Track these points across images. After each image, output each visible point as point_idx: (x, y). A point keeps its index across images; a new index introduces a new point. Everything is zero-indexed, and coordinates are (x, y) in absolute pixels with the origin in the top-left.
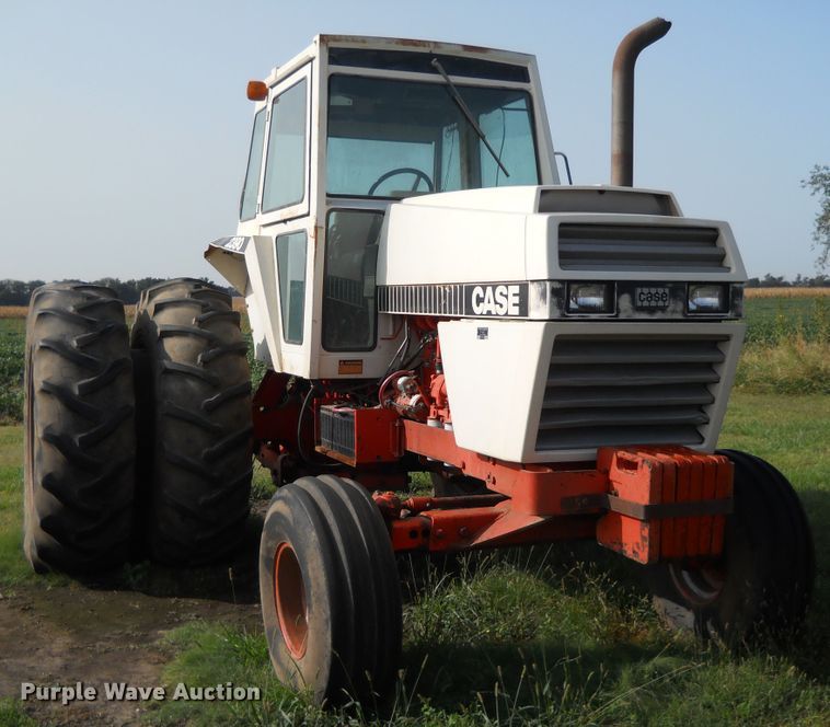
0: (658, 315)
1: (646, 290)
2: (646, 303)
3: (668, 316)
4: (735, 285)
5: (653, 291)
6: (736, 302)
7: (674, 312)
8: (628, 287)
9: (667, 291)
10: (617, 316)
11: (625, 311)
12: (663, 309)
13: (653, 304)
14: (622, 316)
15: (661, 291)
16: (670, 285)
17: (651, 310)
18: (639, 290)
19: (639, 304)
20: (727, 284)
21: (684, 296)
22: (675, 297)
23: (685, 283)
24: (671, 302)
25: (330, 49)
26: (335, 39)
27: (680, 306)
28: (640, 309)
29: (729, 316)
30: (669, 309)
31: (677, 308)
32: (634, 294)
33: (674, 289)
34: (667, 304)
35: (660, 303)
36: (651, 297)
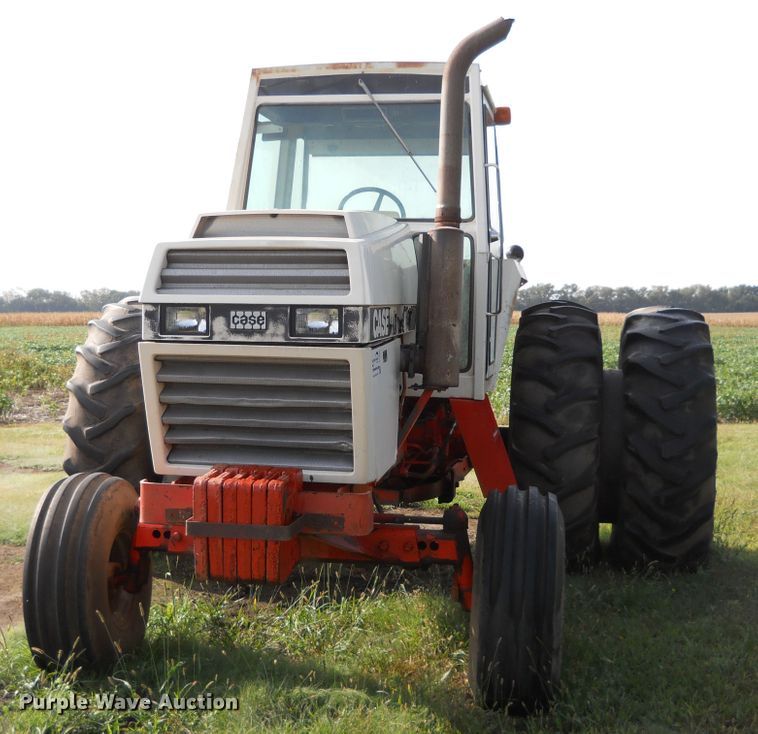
0: (256, 338)
2: (240, 326)
3: (268, 340)
4: (349, 308)
5: (248, 314)
6: (350, 326)
7: (273, 335)
8: (222, 310)
9: (264, 314)
10: (211, 338)
11: (221, 333)
12: (261, 332)
13: (248, 326)
14: (215, 338)
15: (257, 314)
16: (270, 308)
17: (248, 333)
18: (233, 313)
19: (233, 326)
20: (340, 307)
21: (286, 319)
22: (276, 320)
23: (287, 306)
24: (271, 325)
25: (262, 82)
26: (266, 71)
27: (281, 329)
28: (236, 332)
29: (341, 340)
30: (268, 332)
31: (278, 331)
32: (227, 317)
33: (274, 312)
34: (264, 327)
35: (256, 326)
36: (245, 320)
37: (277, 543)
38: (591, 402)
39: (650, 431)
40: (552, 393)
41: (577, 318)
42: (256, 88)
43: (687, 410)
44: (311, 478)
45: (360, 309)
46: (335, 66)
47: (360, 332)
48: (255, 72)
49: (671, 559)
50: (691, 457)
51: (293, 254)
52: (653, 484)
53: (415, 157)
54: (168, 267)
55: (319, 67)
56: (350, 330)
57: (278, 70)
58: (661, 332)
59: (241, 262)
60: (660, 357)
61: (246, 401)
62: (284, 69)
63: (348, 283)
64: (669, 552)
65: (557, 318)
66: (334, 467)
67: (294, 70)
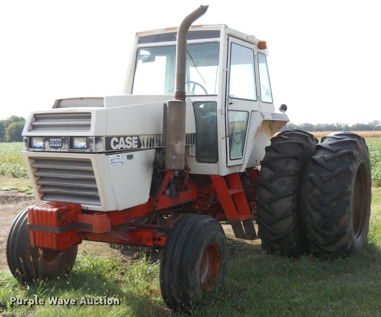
0: (59, 150)
1: (53, 140)
2: (53, 145)
3: (63, 150)
4: (90, 137)
5: (56, 140)
6: (90, 145)
7: (64, 148)
8: (48, 138)
9: (61, 140)
11: (47, 148)
12: (60, 147)
13: (56, 145)
14: (46, 150)
15: (58, 140)
16: (63, 138)
17: (56, 148)
18: (51, 140)
19: (51, 145)
20: (86, 137)
21: (68, 142)
22: (65, 142)
23: (68, 136)
24: (63, 144)
25: (140, 38)
26: (141, 33)
27: (67, 146)
28: (52, 147)
29: (87, 151)
30: (63, 147)
31: (66, 147)
32: (49, 141)
33: (64, 139)
34: (61, 145)
35: (58, 145)
36: (55, 142)
37: (55, 234)
38: (292, 177)
39: (316, 192)
40: (273, 173)
41: (295, 138)
42: (137, 40)
43: (334, 182)
44: (87, 208)
45: (94, 137)
46: (167, 29)
47: (94, 147)
48: (137, 34)
49: (329, 253)
50: (334, 204)
51: (76, 115)
52: (317, 216)
53: (197, 67)
54: (36, 121)
55: (161, 30)
56: (90, 146)
57: (145, 32)
58: (330, 144)
59: (63, 119)
60: (325, 156)
61: (62, 175)
62: (148, 32)
63: (90, 127)
64: (329, 249)
65: (284, 138)
66: (96, 204)
67: (151, 32)
